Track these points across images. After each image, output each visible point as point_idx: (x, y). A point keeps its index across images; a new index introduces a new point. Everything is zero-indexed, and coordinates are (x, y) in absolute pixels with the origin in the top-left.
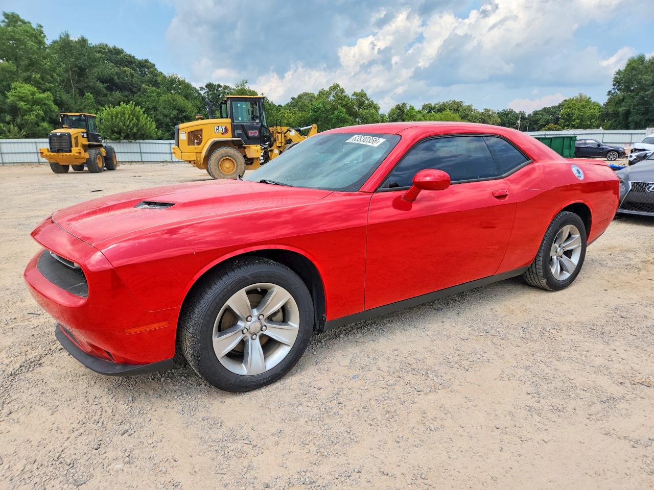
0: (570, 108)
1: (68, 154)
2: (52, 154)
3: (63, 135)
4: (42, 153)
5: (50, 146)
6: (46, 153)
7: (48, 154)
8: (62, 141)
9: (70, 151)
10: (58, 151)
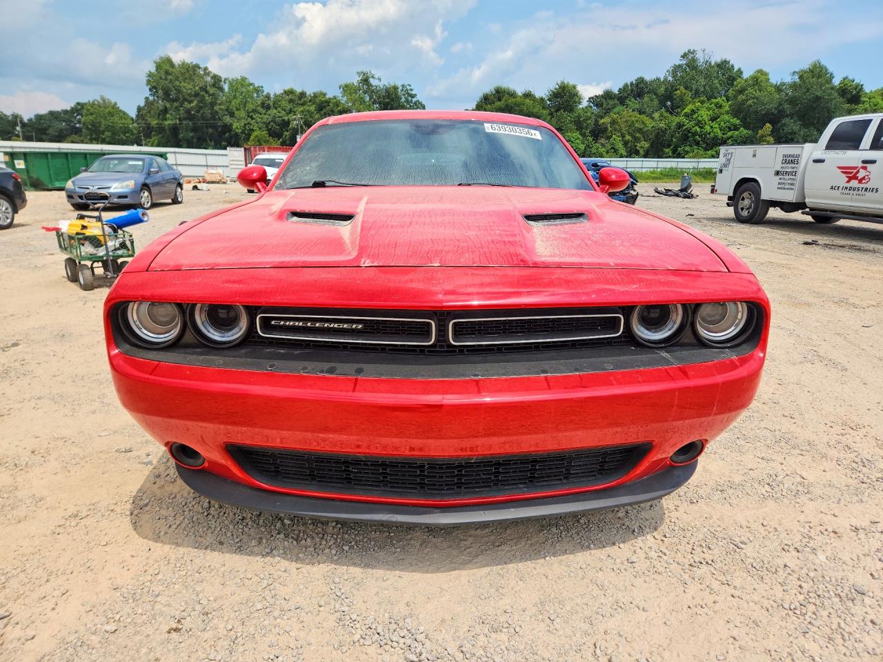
0: (91, 114)
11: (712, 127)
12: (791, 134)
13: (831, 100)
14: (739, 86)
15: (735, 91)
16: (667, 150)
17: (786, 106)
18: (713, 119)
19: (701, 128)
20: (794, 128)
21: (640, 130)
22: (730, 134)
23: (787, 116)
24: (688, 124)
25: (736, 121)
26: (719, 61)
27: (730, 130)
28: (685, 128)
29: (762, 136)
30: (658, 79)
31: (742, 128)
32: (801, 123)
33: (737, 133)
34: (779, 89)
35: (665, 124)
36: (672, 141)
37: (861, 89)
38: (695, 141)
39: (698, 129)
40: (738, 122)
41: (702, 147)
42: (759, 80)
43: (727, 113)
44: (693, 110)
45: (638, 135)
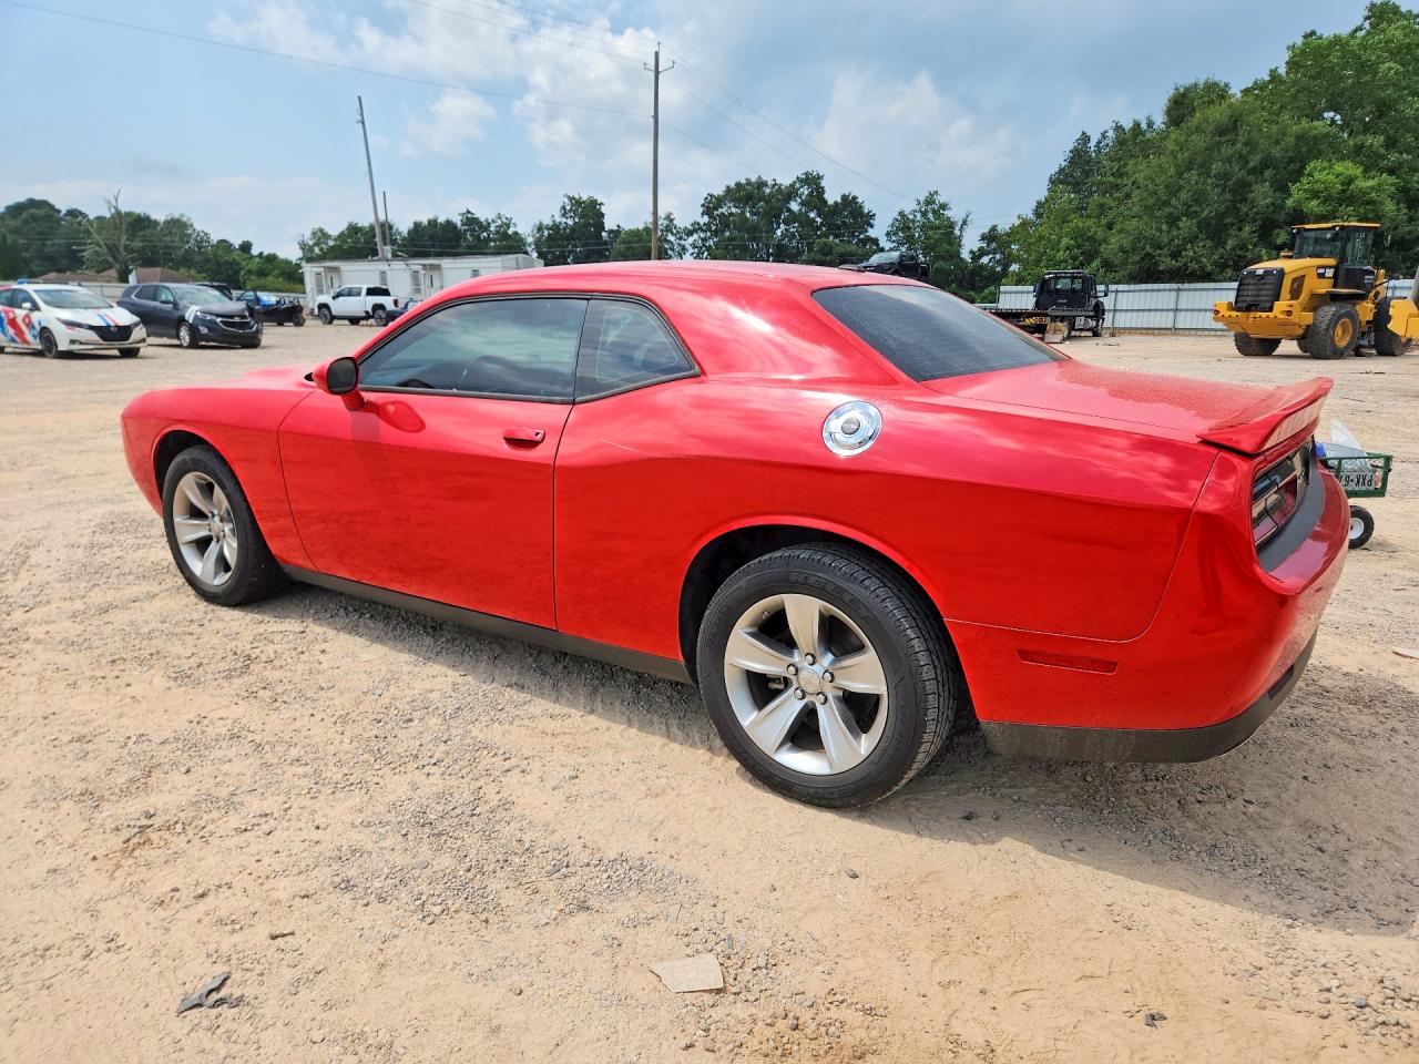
1: (1264, 314)
2: (1234, 314)
3: (1268, 273)
4: (1217, 312)
5: (1238, 296)
6: (1225, 312)
7: (1227, 313)
8: (1261, 287)
9: (1271, 310)
10: (1249, 308)
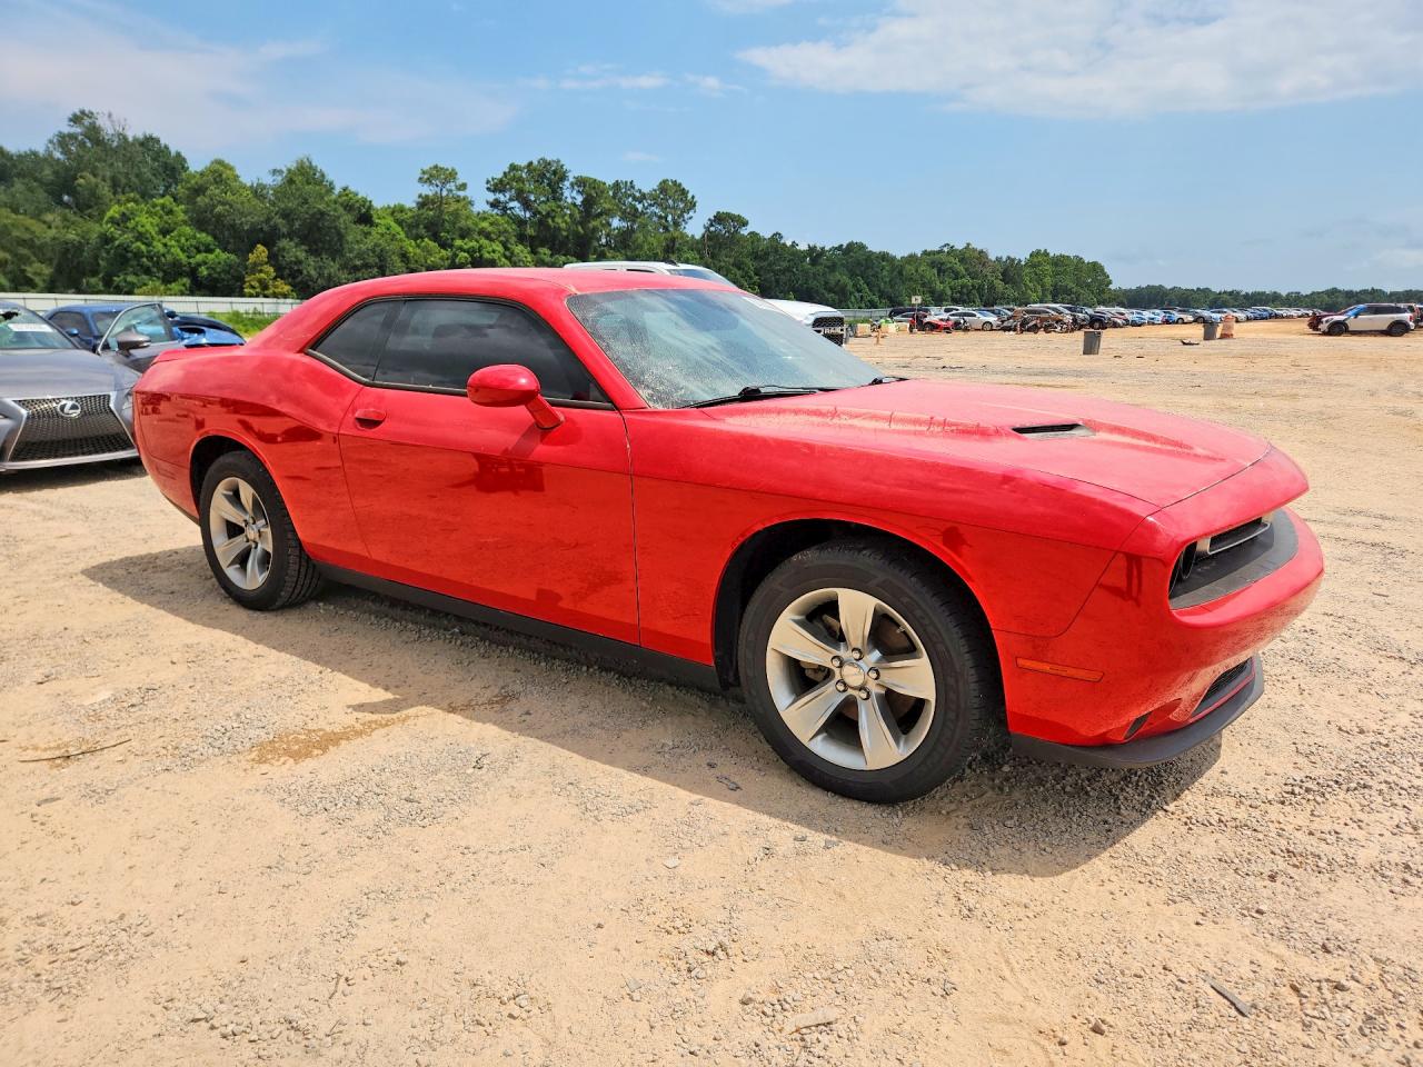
11: (165, 245)
12: (296, 263)
13: (339, 218)
14: (193, 182)
15: (188, 189)
16: (93, 280)
17: (279, 221)
18: (165, 232)
19: (147, 245)
20: (298, 253)
21: (22, 243)
22: (200, 257)
23: (284, 236)
24: (123, 238)
25: (204, 237)
26: (140, 136)
27: (199, 251)
28: (117, 243)
29: (255, 264)
30: (35, 154)
31: (218, 250)
32: (307, 248)
33: (211, 256)
34: (258, 192)
35: (78, 235)
36: (98, 264)
37: (370, 207)
38: (142, 266)
39: (143, 247)
40: (210, 239)
41: (158, 278)
42: (220, 174)
43: (185, 222)
44: (124, 214)
45: (23, 251)
